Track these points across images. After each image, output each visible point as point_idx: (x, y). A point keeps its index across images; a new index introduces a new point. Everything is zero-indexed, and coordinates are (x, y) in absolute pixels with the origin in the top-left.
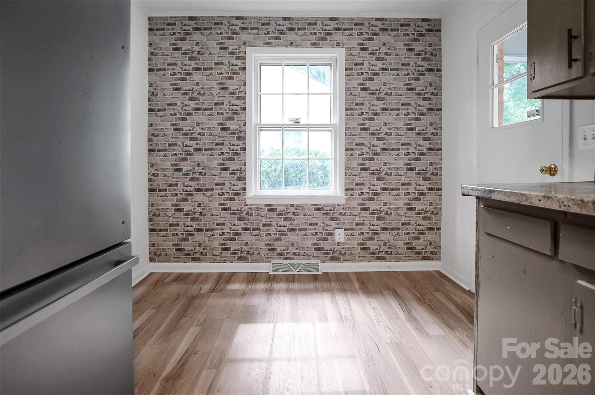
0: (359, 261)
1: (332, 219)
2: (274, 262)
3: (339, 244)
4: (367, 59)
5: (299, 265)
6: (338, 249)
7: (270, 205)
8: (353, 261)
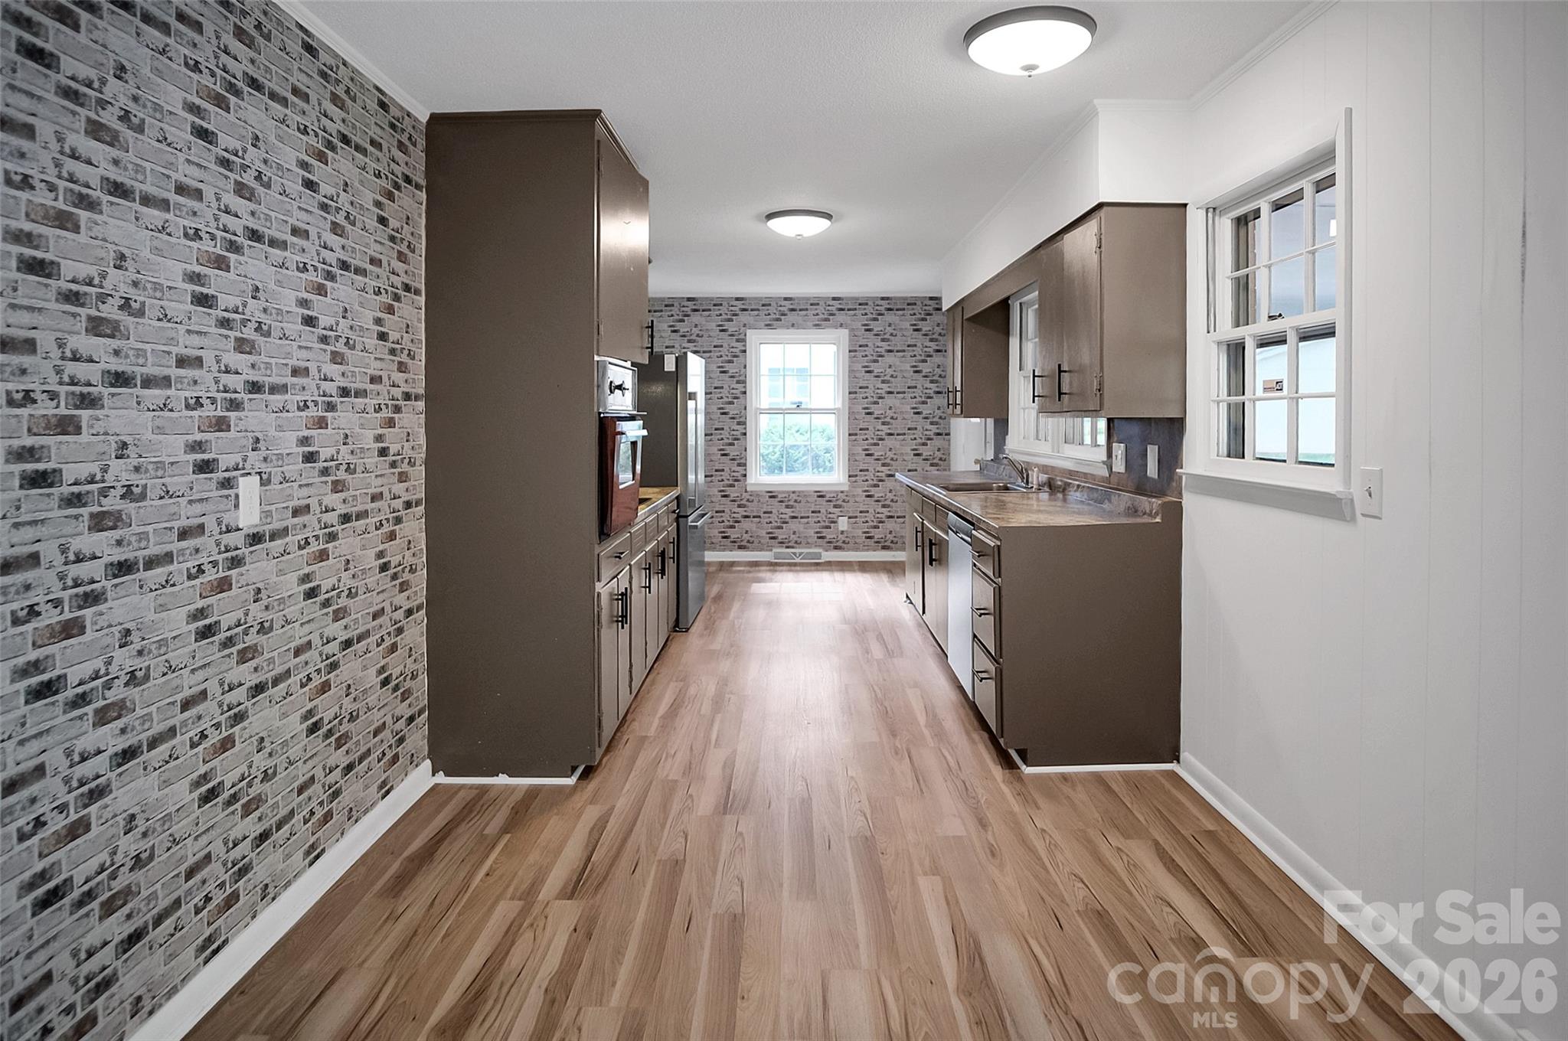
0: (863, 550)
1: (835, 506)
2: (774, 550)
3: (842, 532)
4: (871, 340)
5: (800, 554)
6: (842, 537)
7: (771, 492)
8: (857, 550)
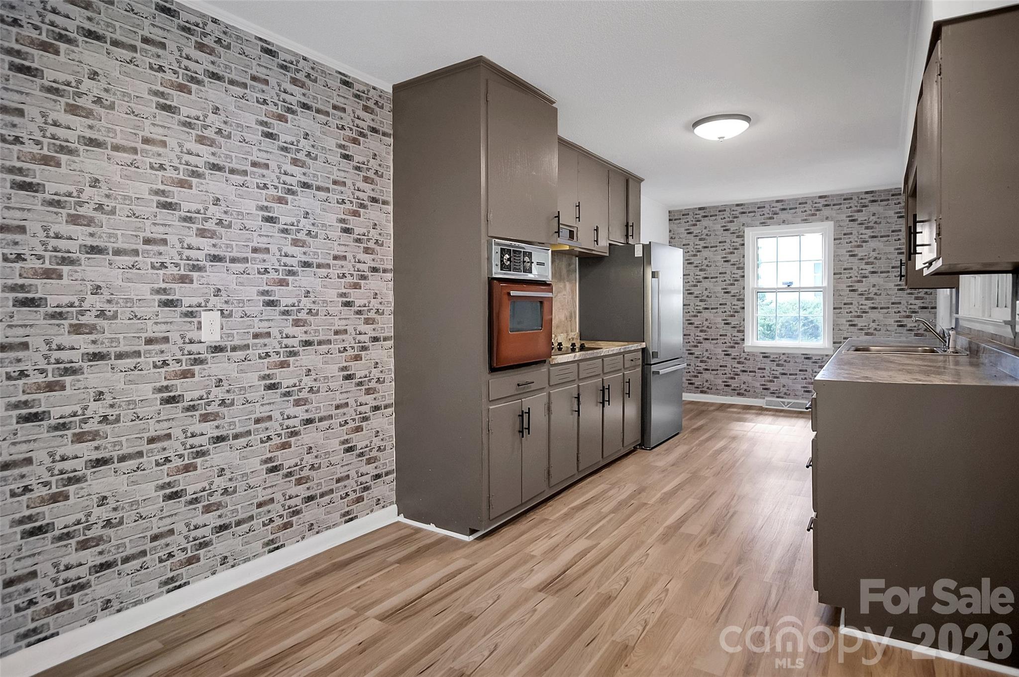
2: (767, 398)
5: (789, 403)
7: (764, 353)
